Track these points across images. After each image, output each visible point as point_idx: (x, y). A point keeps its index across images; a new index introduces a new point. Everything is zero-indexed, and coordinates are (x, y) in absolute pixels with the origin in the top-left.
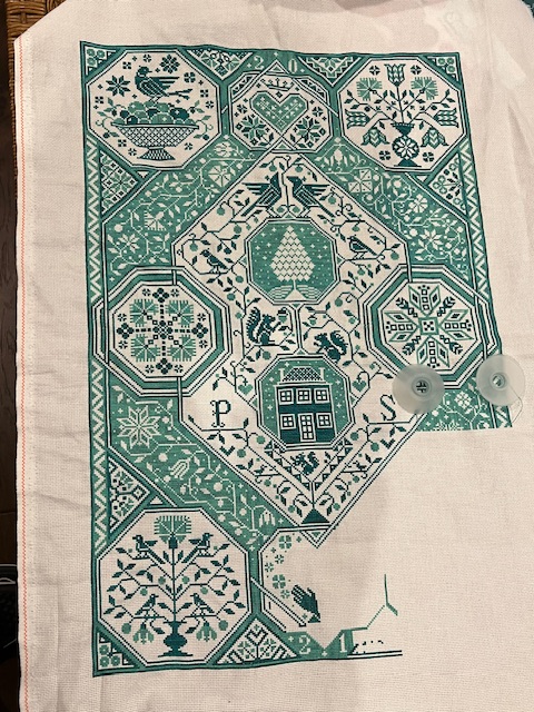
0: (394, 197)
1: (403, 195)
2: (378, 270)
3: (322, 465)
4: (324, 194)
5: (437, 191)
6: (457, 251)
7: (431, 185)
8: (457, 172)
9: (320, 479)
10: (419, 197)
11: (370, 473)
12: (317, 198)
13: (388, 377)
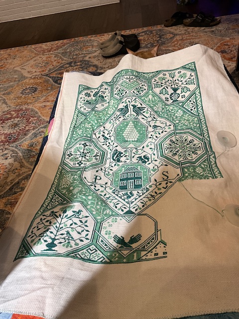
0: (170, 112)
1: (173, 111)
2: (162, 132)
3: (135, 195)
4: (144, 111)
5: (187, 108)
6: (195, 125)
7: (184, 106)
8: (194, 101)
9: (134, 200)
10: (179, 111)
11: (156, 198)
12: (142, 112)
13: (166, 165)
